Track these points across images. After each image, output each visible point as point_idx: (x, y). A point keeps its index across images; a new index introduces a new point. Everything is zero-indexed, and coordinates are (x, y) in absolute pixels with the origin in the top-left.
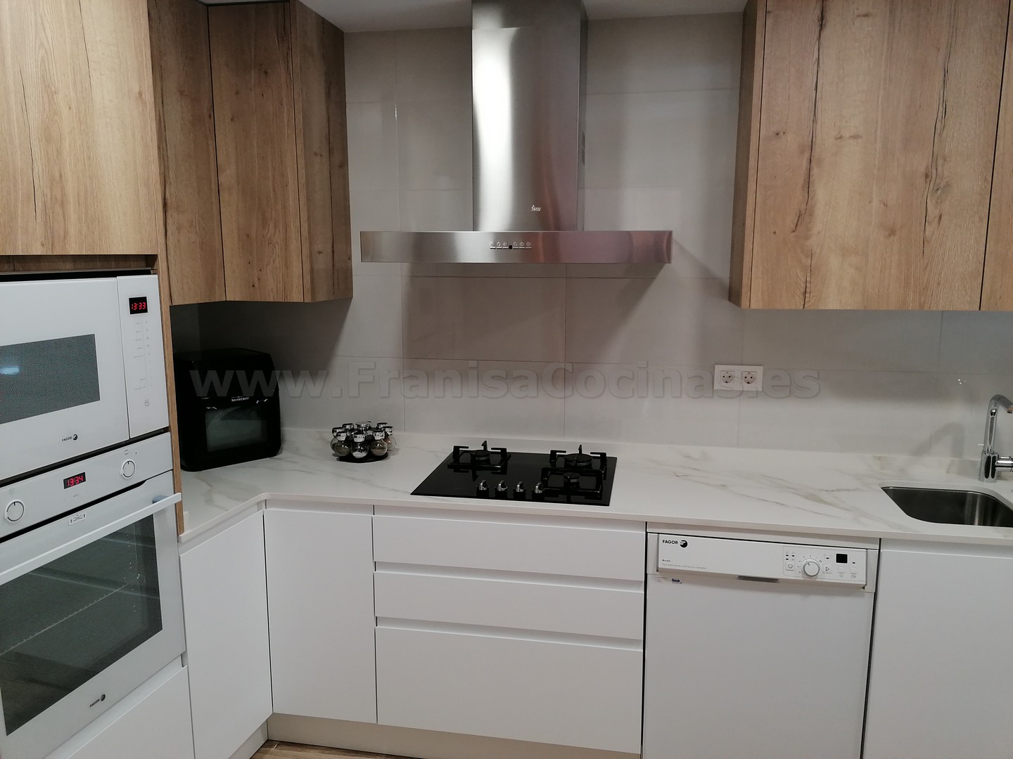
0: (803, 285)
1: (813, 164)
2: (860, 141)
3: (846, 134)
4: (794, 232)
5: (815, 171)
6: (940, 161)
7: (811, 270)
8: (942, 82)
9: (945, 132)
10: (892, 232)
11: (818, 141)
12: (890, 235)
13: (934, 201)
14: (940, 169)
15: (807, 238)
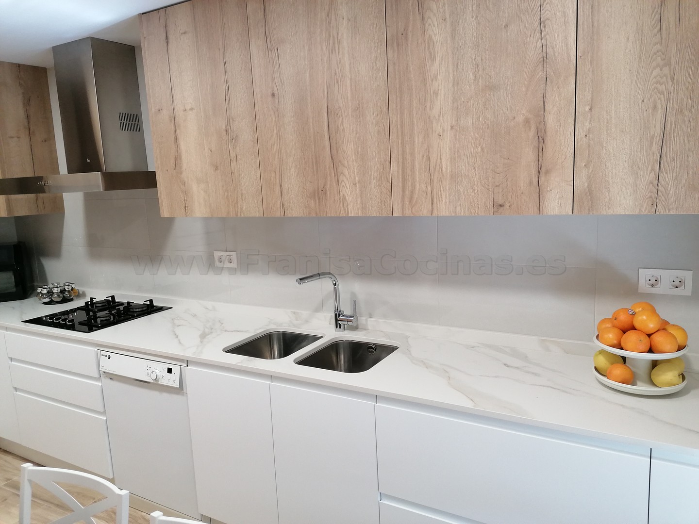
0: (184, 202)
1: (177, 127)
2: (194, 111)
3: (188, 108)
4: (175, 169)
5: (178, 132)
6: (231, 121)
7: (186, 193)
8: (224, 70)
9: (230, 102)
10: (217, 168)
11: (176, 113)
12: (216, 170)
13: (232, 147)
14: (232, 126)
15: (181, 173)
